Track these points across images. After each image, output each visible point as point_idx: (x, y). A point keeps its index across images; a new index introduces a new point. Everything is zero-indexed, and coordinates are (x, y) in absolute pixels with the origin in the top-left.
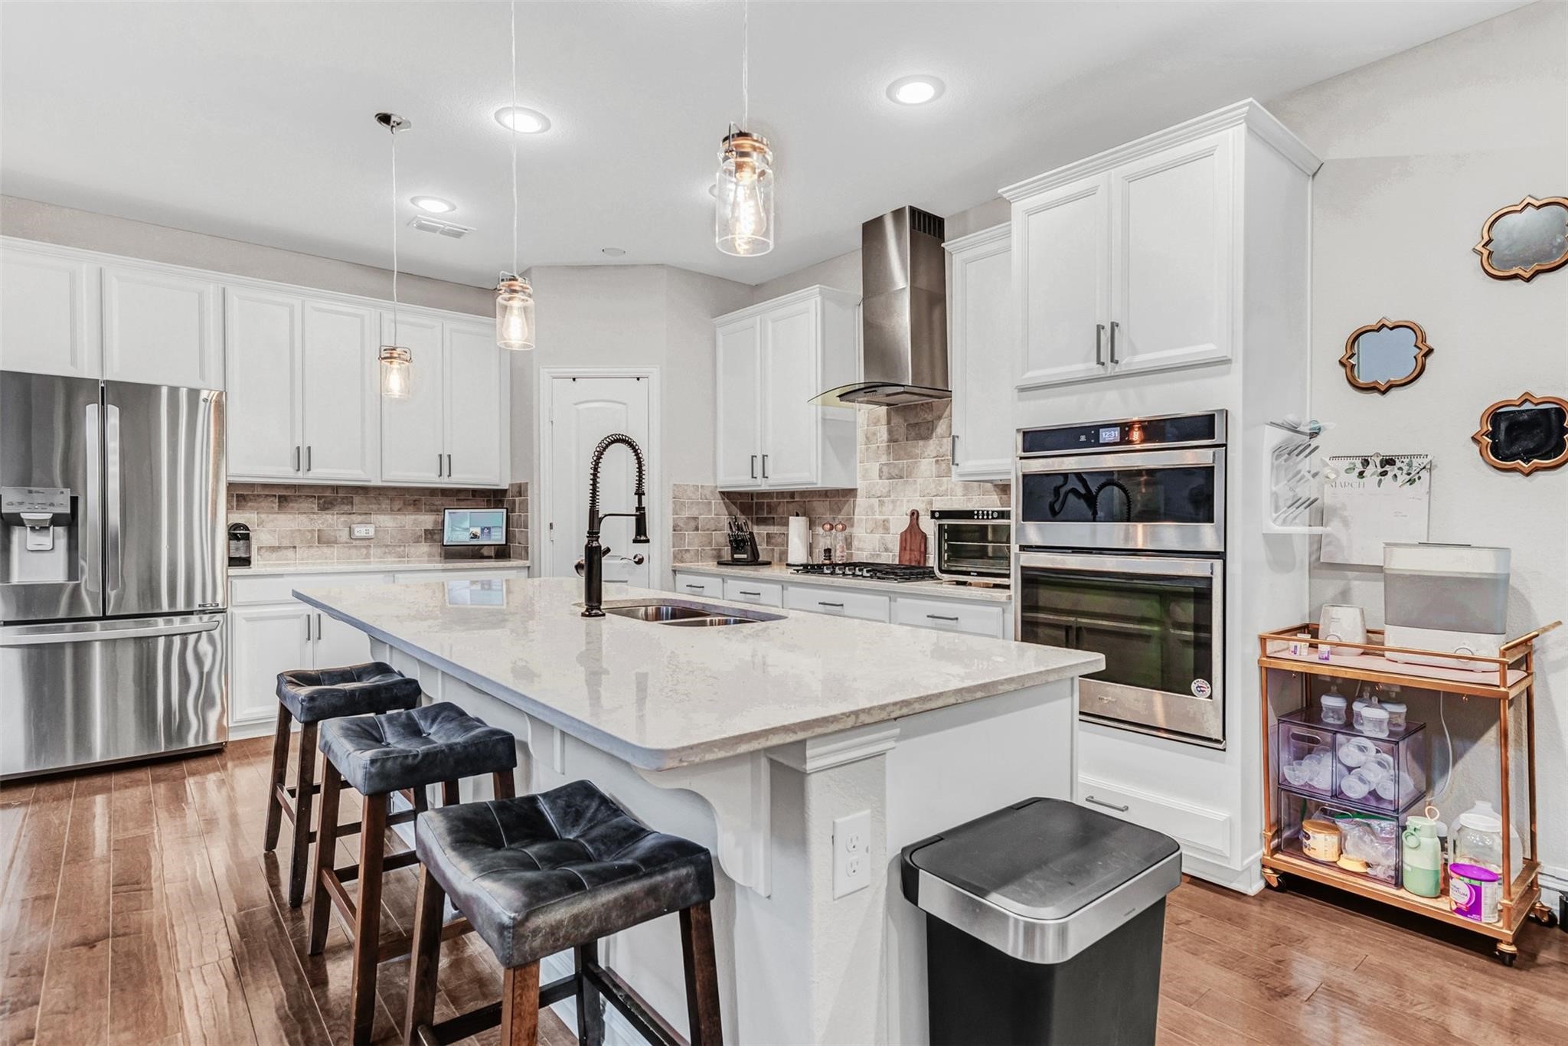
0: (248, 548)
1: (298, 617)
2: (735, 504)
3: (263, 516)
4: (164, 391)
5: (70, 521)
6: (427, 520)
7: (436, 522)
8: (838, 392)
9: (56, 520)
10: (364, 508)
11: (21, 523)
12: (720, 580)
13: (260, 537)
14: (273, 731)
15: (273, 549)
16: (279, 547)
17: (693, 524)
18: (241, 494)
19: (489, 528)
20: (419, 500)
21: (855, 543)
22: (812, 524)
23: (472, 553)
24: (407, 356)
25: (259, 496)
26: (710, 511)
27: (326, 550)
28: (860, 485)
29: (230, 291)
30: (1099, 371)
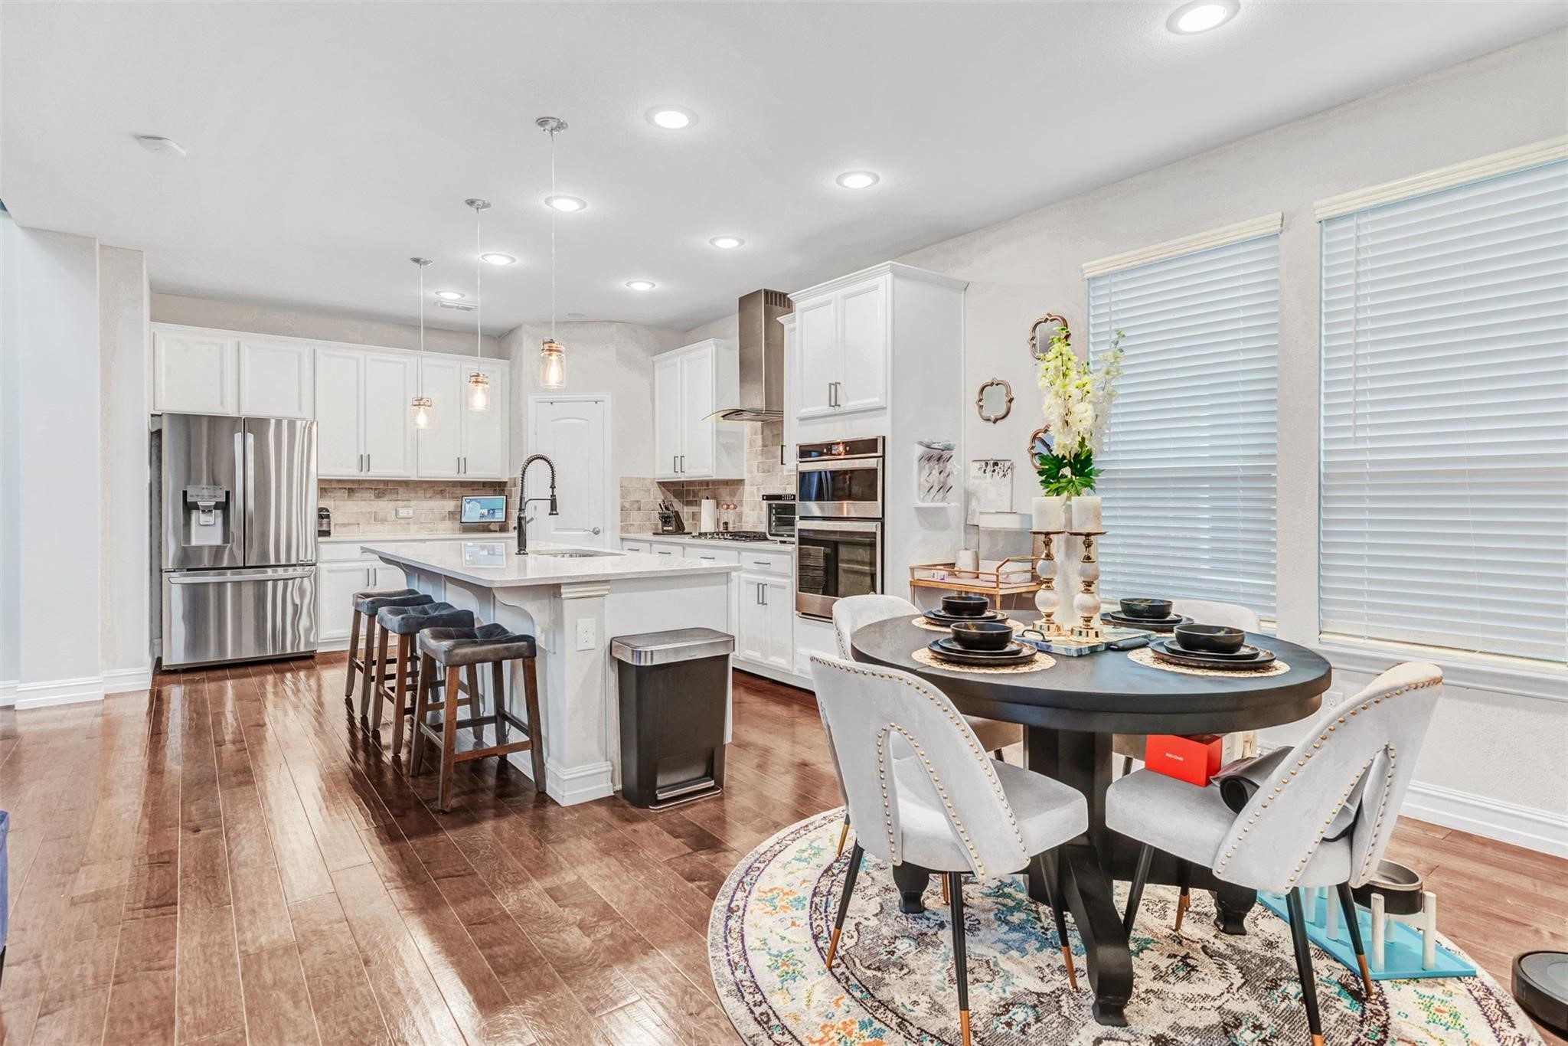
0: (329, 524)
1: (362, 570)
2: (669, 491)
3: (338, 502)
4: (273, 421)
5: (224, 507)
6: (450, 505)
7: (456, 506)
8: (722, 414)
9: (217, 506)
10: (406, 496)
11: (197, 507)
12: (648, 545)
13: (336, 517)
14: (347, 647)
15: (344, 525)
16: (348, 524)
17: (636, 506)
18: (326, 487)
19: (493, 510)
20: (445, 490)
21: (744, 518)
22: (718, 505)
23: (484, 528)
24: (429, 403)
25: (335, 488)
26: (650, 495)
27: (379, 526)
28: (746, 476)
29: (318, 351)
30: (832, 410)
